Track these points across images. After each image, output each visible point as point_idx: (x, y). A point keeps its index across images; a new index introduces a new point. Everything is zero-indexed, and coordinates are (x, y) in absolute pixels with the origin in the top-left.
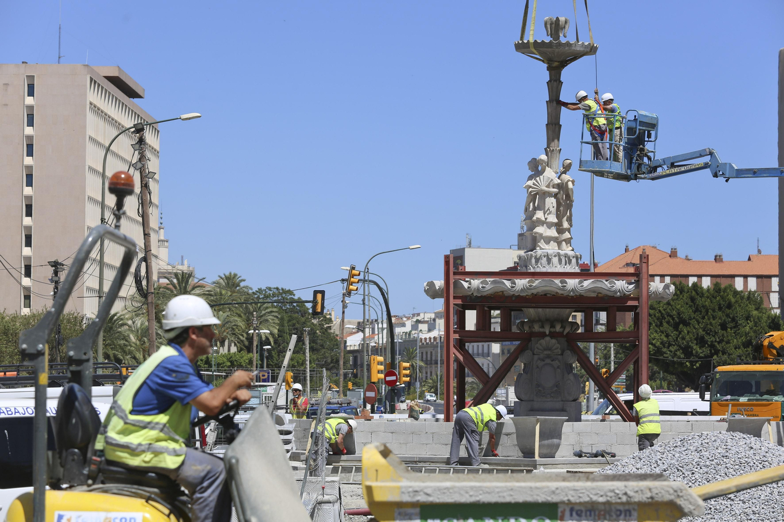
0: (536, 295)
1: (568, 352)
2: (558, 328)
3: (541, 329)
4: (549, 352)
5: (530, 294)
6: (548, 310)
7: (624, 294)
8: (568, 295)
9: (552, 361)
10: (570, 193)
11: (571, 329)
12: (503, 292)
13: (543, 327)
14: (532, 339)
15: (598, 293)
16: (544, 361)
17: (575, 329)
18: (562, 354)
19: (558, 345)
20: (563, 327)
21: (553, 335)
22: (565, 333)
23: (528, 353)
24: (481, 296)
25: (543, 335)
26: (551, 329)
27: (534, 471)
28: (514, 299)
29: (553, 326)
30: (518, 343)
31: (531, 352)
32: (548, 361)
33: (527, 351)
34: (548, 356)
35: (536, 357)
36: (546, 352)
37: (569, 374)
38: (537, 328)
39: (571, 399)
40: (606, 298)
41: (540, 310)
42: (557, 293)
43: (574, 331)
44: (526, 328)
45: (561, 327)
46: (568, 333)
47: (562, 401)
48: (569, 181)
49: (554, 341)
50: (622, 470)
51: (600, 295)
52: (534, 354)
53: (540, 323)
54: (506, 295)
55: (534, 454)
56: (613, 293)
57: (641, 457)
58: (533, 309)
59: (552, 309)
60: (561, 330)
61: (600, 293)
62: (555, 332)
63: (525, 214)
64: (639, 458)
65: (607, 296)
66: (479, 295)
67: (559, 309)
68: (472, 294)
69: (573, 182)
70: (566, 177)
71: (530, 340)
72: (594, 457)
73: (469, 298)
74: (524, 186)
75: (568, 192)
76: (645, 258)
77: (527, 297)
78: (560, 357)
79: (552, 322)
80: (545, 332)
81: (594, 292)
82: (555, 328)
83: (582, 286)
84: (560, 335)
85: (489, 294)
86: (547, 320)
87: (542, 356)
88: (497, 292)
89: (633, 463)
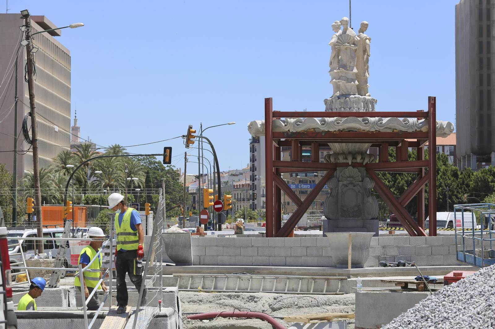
0: (342, 131)
1: (368, 179)
2: (359, 160)
3: (344, 160)
4: (352, 179)
5: (337, 130)
6: (350, 144)
7: (416, 130)
8: (369, 131)
9: (354, 186)
10: (367, 48)
11: (369, 160)
12: (314, 129)
13: (346, 158)
14: (337, 168)
15: (394, 129)
16: (347, 186)
17: (372, 160)
18: (362, 181)
19: (360, 174)
20: (363, 158)
21: (354, 165)
22: (364, 164)
23: (334, 180)
24: (297, 132)
25: (346, 165)
26: (353, 160)
27: (349, 279)
28: (323, 134)
29: (354, 158)
30: (325, 172)
31: (336, 179)
32: (351, 186)
33: (333, 179)
34: (351, 183)
35: (341, 183)
36: (348, 179)
37: (368, 197)
38: (341, 160)
39: (370, 217)
40: (400, 133)
41: (344, 144)
42: (359, 129)
43: (371, 162)
44: (332, 160)
45: (362, 158)
46: (367, 163)
47: (362, 219)
48: (366, 39)
49: (356, 170)
50: (473, 288)
51: (395, 131)
52: (339, 181)
53: (344, 155)
54: (316, 131)
55: (347, 264)
56: (406, 128)
57: (491, 273)
58: (337, 144)
59: (354, 144)
60: (361, 161)
61: (395, 129)
62: (357, 163)
63: (330, 66)
64: (489, 275)
65: (401, 131)
66: (295, 131)
67: (360, 144)
68: (289, 130)
69: (370, 39)
70: (364, 35)
71: (335, 170)
72: (397, 266)
73: (286, 134)
74: (329, 44)
75: (366, 48)
76: (433, 100)
77: (335, 133)
78: (360, 183)
79: (354, 155)
80: (348, 163)
81: (390, 128)
82: (356, 159)
83: (381, 123)
84: (360, 165)
85: (303, 130)
86: (350, 153)
87: (345, 182)
88: (310, 129)
89: (483, 279)
